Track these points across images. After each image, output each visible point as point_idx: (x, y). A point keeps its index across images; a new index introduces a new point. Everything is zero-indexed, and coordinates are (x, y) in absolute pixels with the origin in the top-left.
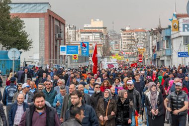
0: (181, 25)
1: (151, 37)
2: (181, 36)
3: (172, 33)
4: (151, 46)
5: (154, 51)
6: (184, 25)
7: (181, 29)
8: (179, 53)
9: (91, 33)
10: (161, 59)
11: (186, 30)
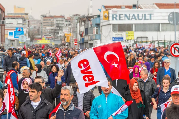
0: (111, 15)
1: (78, 24)
2: (110, 24)
3: (101, 21)
4: (78, 32)
5: (81, 36)
6: (113, 15)
7: (111, 18)
8: (113, 38)
9: (14, 18)
10: (89, 42)
11: (114, 19)
